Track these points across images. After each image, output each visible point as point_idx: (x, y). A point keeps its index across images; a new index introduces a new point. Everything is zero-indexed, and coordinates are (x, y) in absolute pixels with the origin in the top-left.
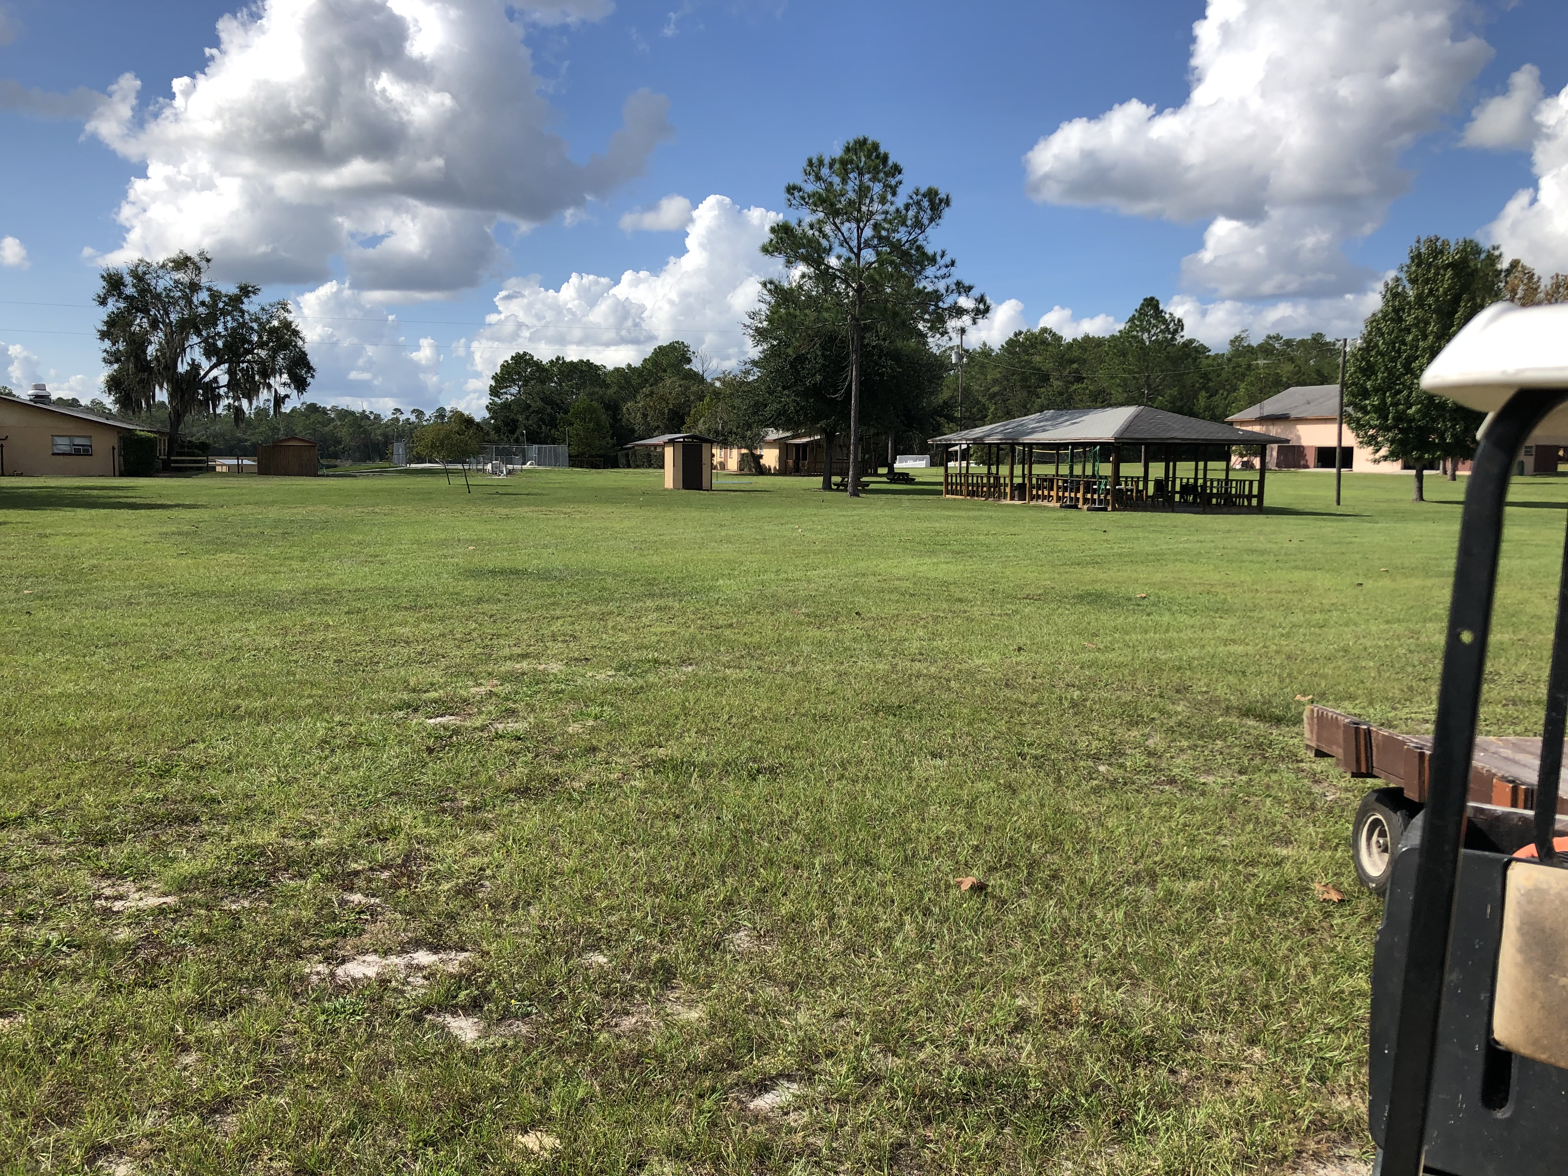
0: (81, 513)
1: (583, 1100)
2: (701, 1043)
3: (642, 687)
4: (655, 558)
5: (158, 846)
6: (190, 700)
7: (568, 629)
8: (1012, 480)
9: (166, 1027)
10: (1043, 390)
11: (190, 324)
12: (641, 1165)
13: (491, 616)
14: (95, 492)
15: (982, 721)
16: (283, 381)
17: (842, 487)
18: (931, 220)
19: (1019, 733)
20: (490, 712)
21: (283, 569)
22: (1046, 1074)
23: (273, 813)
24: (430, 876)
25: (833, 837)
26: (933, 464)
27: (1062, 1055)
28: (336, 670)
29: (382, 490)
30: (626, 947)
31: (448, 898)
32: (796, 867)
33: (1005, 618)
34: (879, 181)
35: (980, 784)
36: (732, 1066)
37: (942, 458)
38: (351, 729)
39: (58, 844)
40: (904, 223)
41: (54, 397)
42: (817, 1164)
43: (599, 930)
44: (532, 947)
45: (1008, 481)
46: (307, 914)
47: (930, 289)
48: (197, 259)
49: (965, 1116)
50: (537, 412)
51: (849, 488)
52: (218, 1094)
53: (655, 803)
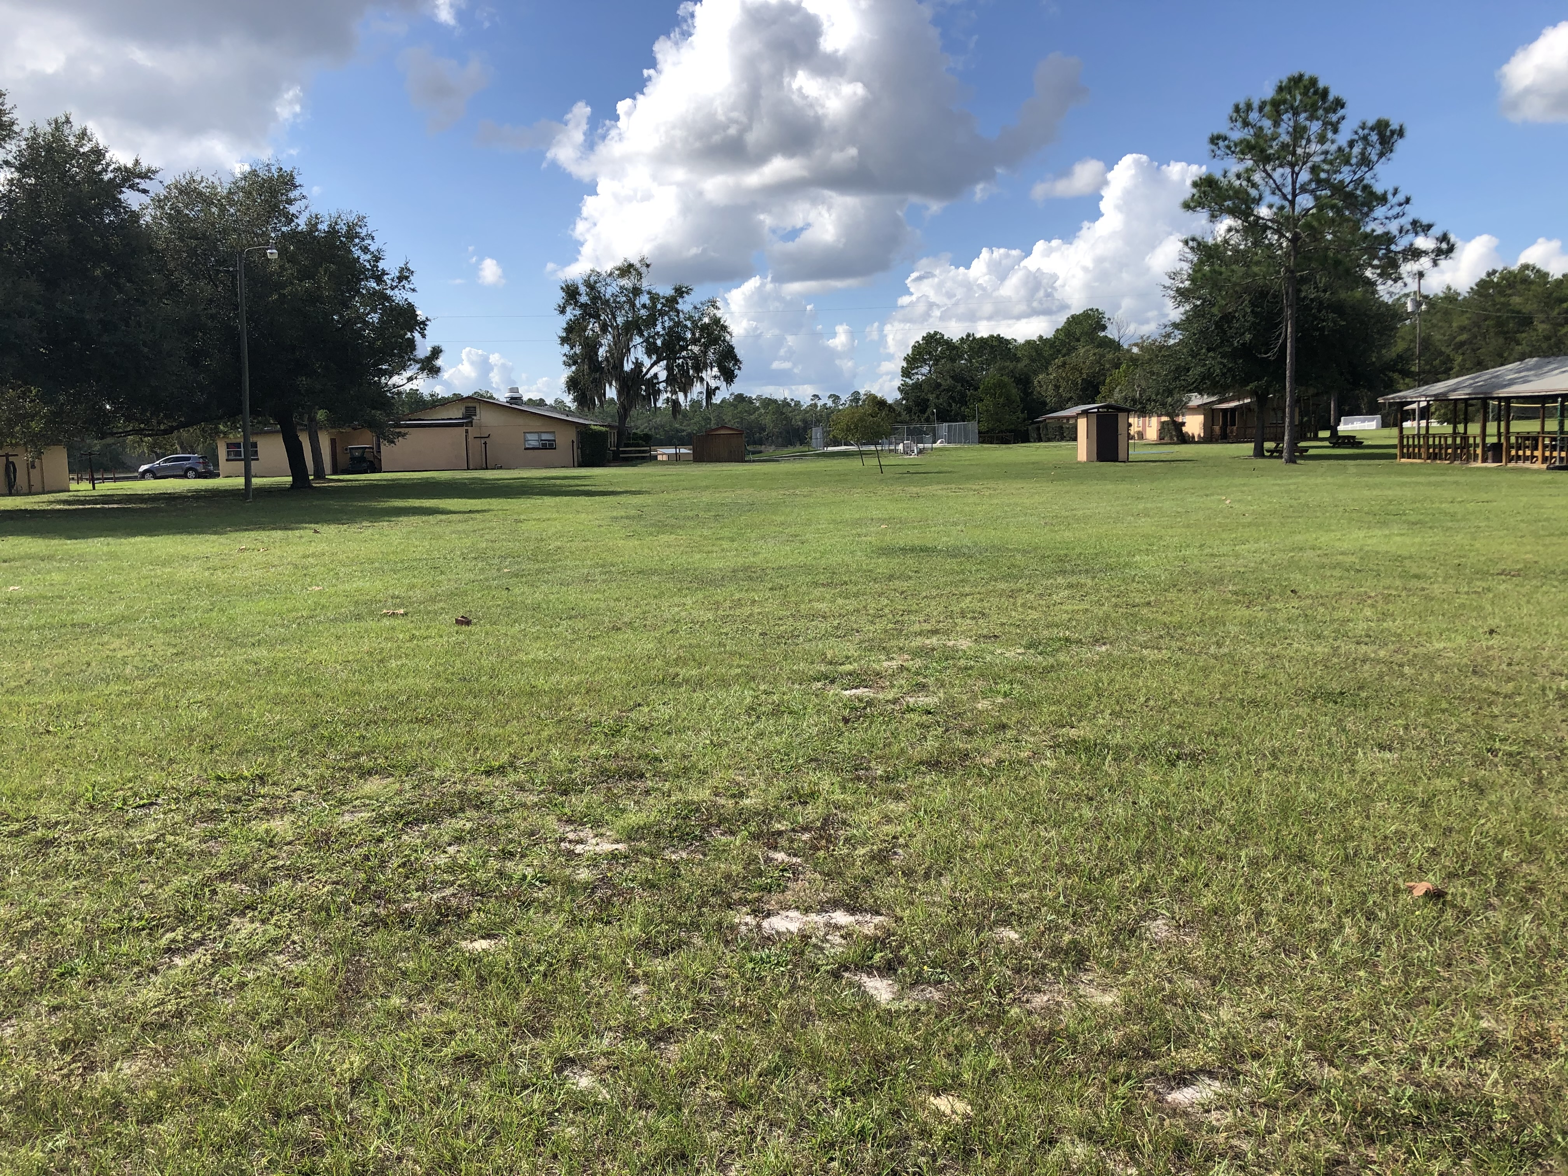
0: (549, 501)
1: (994, 1071)
2: (1115, 1028)
3: (1052, 666)
4: (1067, 534)
5: (611, 798)
6: (637, 668)
7: (977, 606)
8: (1484, 440)
9: (619, 960)
10: (1524, 335)
11: (634, 326)
12: (1052, 1142)
13: (902, 593)
14: (558, 482)
15: (1443, 711)
16: (714, 374)
17: (1276, 453)
18: (1381, 155)
19: (1488, 726)
20: (901, 686)
21: (715, 549)
22: (1515, 1106)
23: (707, 773)
24: (847, 840)
25: (1261, 829)
26: (1385, 424)
27: (1536, 1087)
28: (761, 642)
29: (801, 473)
30: (1038, 925)
31: (863, 862)
32: (1219, 858)
33: (1474, 596)
34: (1318, 119)
35: (1438, 781)
36: (1148, 1055)
37: (1395, 418)
38: (775, 698)
39: (531, 791)
40: (1347, 162)
41: (525, 399)
42: (1242, 1168)
43: (1010, 906)
44: (944, 917)
45: (1478, 440)
46: (736, 869)
47: (1379, 231)
48: (638, 265)
49: (1415, 1140)
50: (948, 390)
51: (1285, 454)
52: (662, 1024)
53: (1067, 784)
